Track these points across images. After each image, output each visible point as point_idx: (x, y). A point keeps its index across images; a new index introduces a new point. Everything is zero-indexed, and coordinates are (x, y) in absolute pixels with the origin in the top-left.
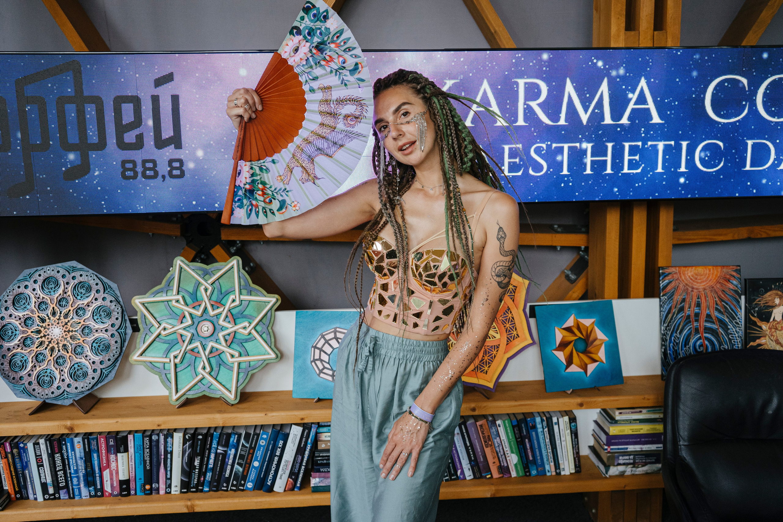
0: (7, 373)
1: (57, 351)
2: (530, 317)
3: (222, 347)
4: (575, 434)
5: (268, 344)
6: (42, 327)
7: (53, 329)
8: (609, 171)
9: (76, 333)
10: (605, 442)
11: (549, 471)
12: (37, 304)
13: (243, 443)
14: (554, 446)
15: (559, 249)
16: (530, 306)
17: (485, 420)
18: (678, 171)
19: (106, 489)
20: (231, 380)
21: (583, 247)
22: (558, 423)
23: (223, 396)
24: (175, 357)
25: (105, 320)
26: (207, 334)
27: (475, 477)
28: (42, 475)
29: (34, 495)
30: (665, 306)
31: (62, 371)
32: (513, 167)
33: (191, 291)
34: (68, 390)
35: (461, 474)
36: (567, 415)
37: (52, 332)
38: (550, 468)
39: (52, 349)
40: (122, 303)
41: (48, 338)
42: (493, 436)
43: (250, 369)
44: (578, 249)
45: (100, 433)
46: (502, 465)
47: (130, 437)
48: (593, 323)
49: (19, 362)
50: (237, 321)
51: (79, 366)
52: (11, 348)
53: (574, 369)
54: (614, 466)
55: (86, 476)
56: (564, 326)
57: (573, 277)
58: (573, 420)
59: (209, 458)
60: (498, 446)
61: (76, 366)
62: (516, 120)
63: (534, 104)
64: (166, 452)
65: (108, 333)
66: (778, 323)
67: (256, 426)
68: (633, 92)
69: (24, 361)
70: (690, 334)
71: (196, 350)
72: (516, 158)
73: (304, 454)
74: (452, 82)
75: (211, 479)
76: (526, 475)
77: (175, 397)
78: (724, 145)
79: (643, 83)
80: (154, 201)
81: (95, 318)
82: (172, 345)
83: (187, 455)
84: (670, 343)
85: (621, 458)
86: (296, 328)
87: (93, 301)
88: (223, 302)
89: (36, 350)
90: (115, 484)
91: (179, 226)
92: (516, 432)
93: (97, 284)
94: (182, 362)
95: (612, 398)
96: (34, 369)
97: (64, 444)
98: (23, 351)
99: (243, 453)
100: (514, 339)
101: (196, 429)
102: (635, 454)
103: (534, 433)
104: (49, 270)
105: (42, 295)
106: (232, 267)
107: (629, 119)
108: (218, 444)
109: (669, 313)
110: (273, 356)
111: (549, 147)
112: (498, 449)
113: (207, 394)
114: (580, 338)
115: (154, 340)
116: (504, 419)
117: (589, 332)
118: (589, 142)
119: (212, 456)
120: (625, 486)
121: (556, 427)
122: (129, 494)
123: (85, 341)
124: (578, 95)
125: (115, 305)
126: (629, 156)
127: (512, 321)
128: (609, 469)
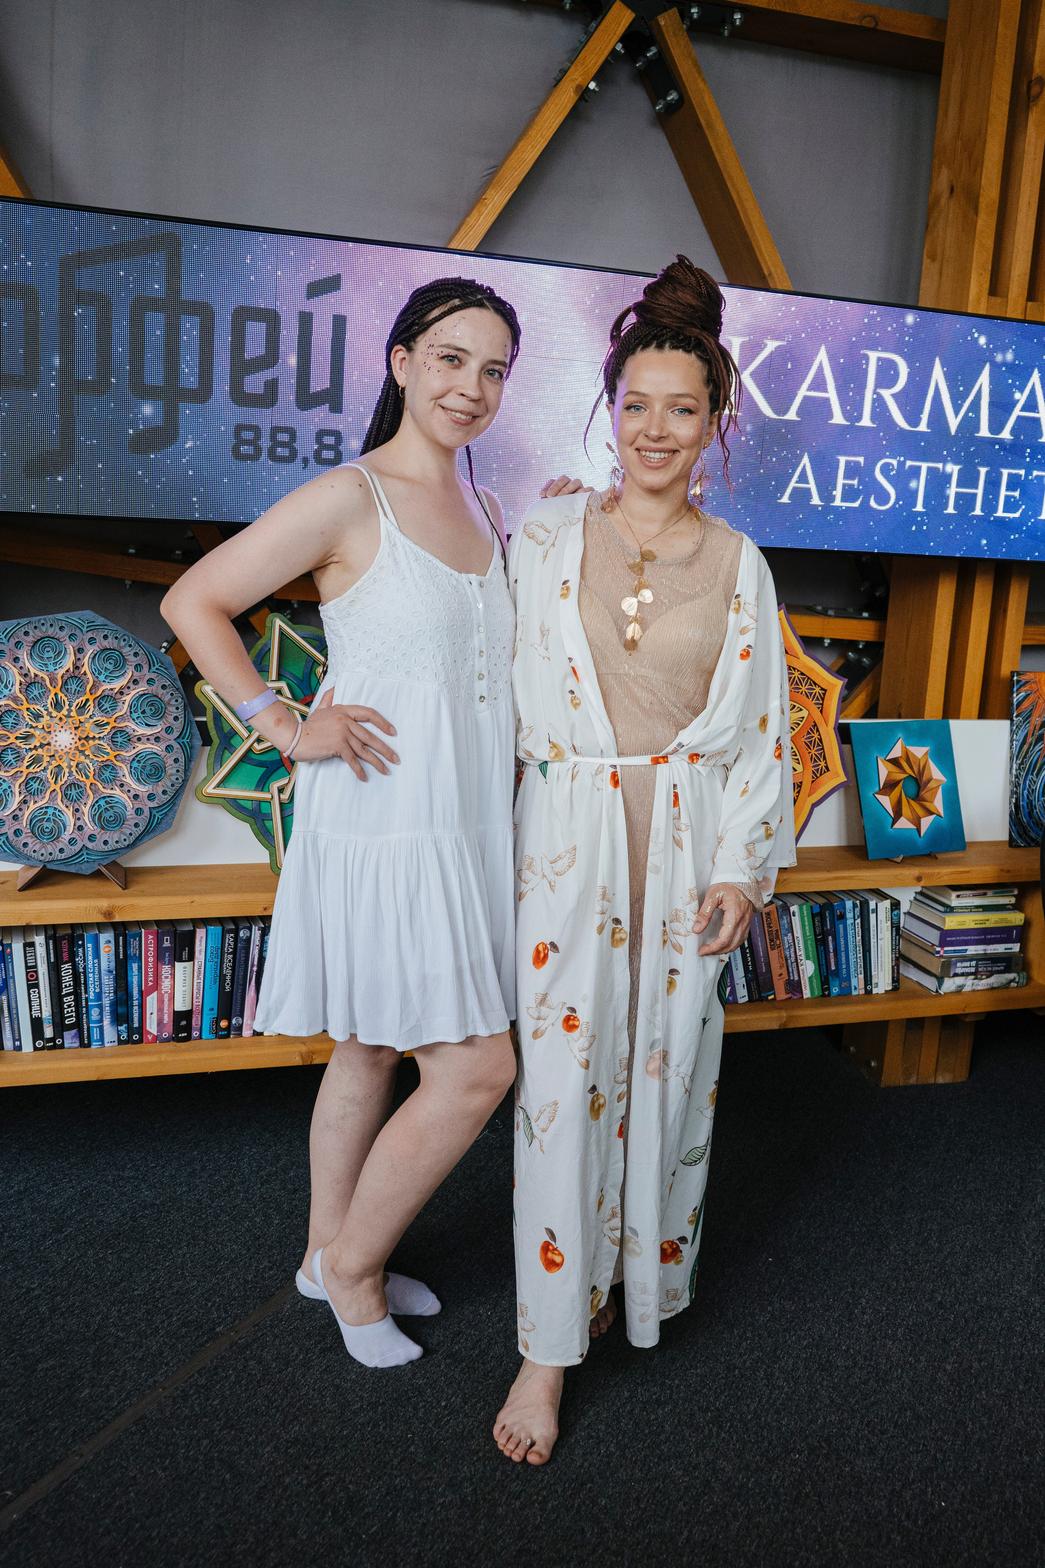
1: (67, 775)
6: (35, 728)
7: (57, 732)
8: (978, 512)
9: (101, 742)
10: (937, 941)
12: (24, 686)
14: (867, 948)
15: (826, 645)
17: (773, 905)
19: (148, 1029)
21: (863, 642)
22: (876, 911)
24: (281, 791)
25: (153, 721)
27: (751, 1000)
28: (35, 1004)
29: (14, 1040)
30: (1019, 732)
32: (849, 494)
33: (300, 676)
34: (90, 845)
35: (729, 995)
36: (890, 898)
37: (55, 738)
38: (857, 982)
39: (58, 770)
40: (182, 691)
41: (48, 751)
42: (783, 932)
45: (143, 923)
46: (793, 978)
47: (200, 933)
48: (927, 753)
51: (107, 802)
53: (904, 823)
54: (950, 977)
55: (115, 1005)
56: (890, 756)
58: (896, 905)
60: (789, 947)
61: (104, 802)
62: (859, 418)
63: (887, 394)
65: (159, 744)
68: (1022, 391)
69: (2, 792)
72: (854, 479)
74: (777, 344)
76: (823, 995)
79: (1036, 377)
81: (135, 716)
82: (272, 769)
84: (1024, 789)
85: (959, 964)
87: (131, 684)
89: (26, 772)
90: (166, 1019)
92: (817, 923)
93: (136, 654)
95: (944, 869)
96: (24, 806)
97: (80, 946)
100: (821, 775)
102: (978, 958)
103: (841, 926)
104: (45, 625)
105: (32, 670)
107: (1013, 432)
109: (1023, 743)
111: (901, 464)
112: (788, 953)
114: (910, 775)
115: (242, 760)
116: (800, 903)
117: (922, 767)
118: (956, 463)
120: (965, 1008)
121: (872, 917)
123: (118, 758)
124: (948, 387)
125: (172, 694)
126: (1007, 490)
127: (818, 745)
128: (943, 982)
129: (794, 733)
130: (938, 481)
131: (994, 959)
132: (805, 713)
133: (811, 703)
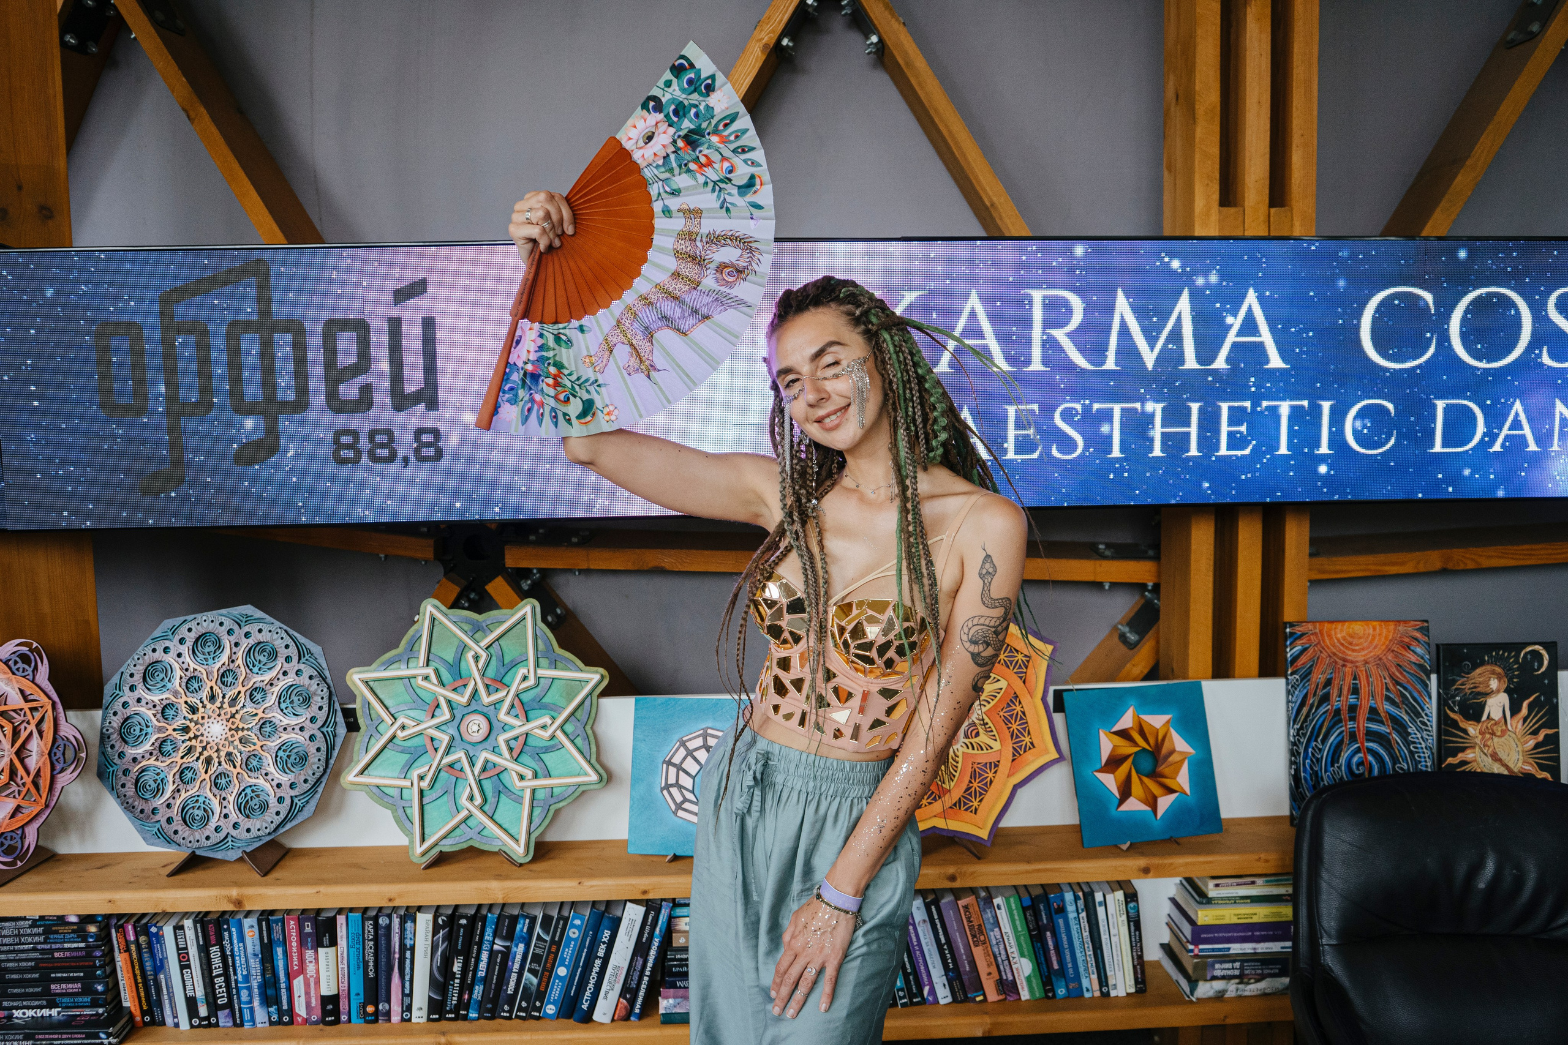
0: (130, 801)
1: (216, 764)
2: (1055, 711)
3: (504, 760)
4: (1135, 923)
5: (585, 757)
6: (191, 720)
7: (210, 724)
8: (1194, 451)
9: (249, 733)
10: (1189, 937)
11: (1088, 990)
12: (184, 680)
13: (538, 933)
14: (1098, 945)
15: (1107, 587)
16: (1055, 691)
17: (973, 897)
18: (1316, 452)
19: (297, 1010)
20: (520, 819)
21: (1150, 585)
22: (1105, 903)
23: (504, 849)
24: (421, 778)
25: (300, 710)
26: (478, 737)
27: (955, 1000)
28: (188, 983)
29: (174, 1018)
30: (1297, 692)
31: (224, 799)
32: (1023, 444)
33: (451, 661)
34: (234, 833)
35: (929, 994)
36: (1122, 889)
37: (208, 730)
38: (1090, 983)
39: (209, 761)
40: (329, 680)
41: (201, 742)
42: (988, 926)
43: (553, 801)
44: (1141, 587)
45: (289, 912)
46: (1005, 977)
47: (341, 920)
48: (1168, 722)
49: (151, 782)
50: (531, 714)
51: (253, 791)
52: (139, 757)
53: (1134, 805)
54: (1206, 980)
55: (264, 986)
56: (1116, 728)
57: (1132, 637)
58: (1131, 897)
59: (478, 959)
60: (997, 944)
61: (248, 791)
62: (1028, 362)
63: (1059, 334)
64: (402, 946)
65: (304, 734)
66: (1496, 723)
67: (562, 904)
68: (1235, 315)
69: (159, 781)
70: (1341, 742)
71: (457, 766)
72: (1028, 429)
73: (648, 954)
74: (916, 294)
75: (482, 997)
76: (1047, 997)
77: (419, 850)
78: (1396, 408)
79: (1251, 298)
80: (389, 502)
81: (283, 706)
82: (415, 756)
83: (439, 953)
84: (1305, 759)
85: (1217, 966)
86: (635, 727)
87: (280, 676)
88: (506, 680)
89: (180, 761)
90: (314, 1002)
91: (431, 542)
92: (1029, 918)
93: (287, 647)
94: (432, 786)
95: (1201, 859)
96: (177, 795)
97: (225, 930)
98: (158, 764)
99: (539, 951)
100: (1025, 751)
101: (457, 907)
102: (1244, 958)
103: (1061, 921)
104: (207, 621)
105: (192, 666)
106: (524, 618)
107: (1228, 360)
108: (495, 935)
109: (1303, 704)
110: (594, 777)
111: (1087, 409)
112: (996, 950)
113: (477, 845)
114: (1144, 749)
115: (384, 747)
116: (1007, 894)
117: (1160, 738)
118: (1157, 401)
119: (485, 956)
120: (1225, 1017)
121: (1101, 911)
122: (337, 1021)
123: (264, 748)
124: (1137, 318)
125: (318, 685)
126: (1229, 425)
127: (1021, 719)
128: (1197, 986)
129: (988, 706)
130: (1137, 425)
131: (1266, 960)
132: (1003, 684)
133: (1010, 673)
